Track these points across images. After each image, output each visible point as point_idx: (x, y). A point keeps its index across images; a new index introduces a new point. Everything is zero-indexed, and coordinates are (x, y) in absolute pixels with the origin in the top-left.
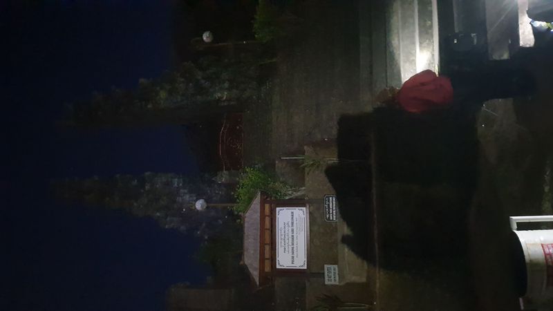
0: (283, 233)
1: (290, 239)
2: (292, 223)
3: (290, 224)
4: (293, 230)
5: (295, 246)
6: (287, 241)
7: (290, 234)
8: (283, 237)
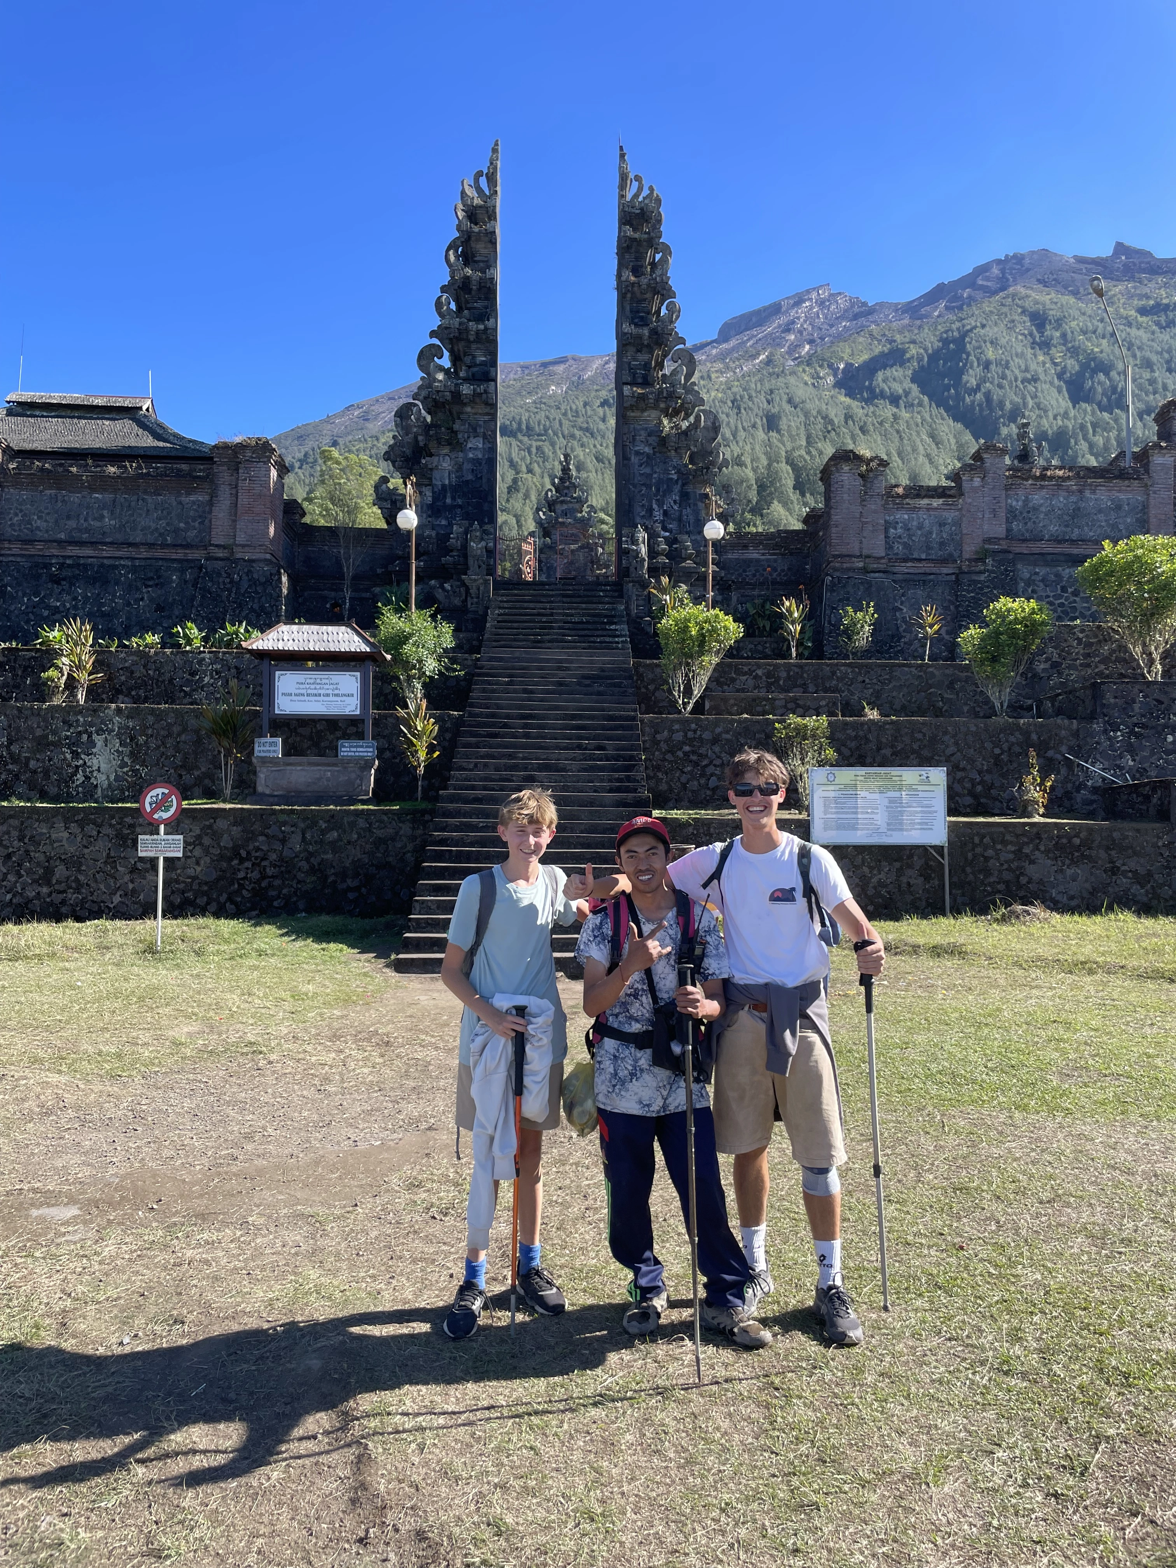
0: (324, 681)
1: (315, 692)
2: (337, 695)
3: (336, 692)
4: (328, 695)
7: (322, 692)
8: (318, 681)
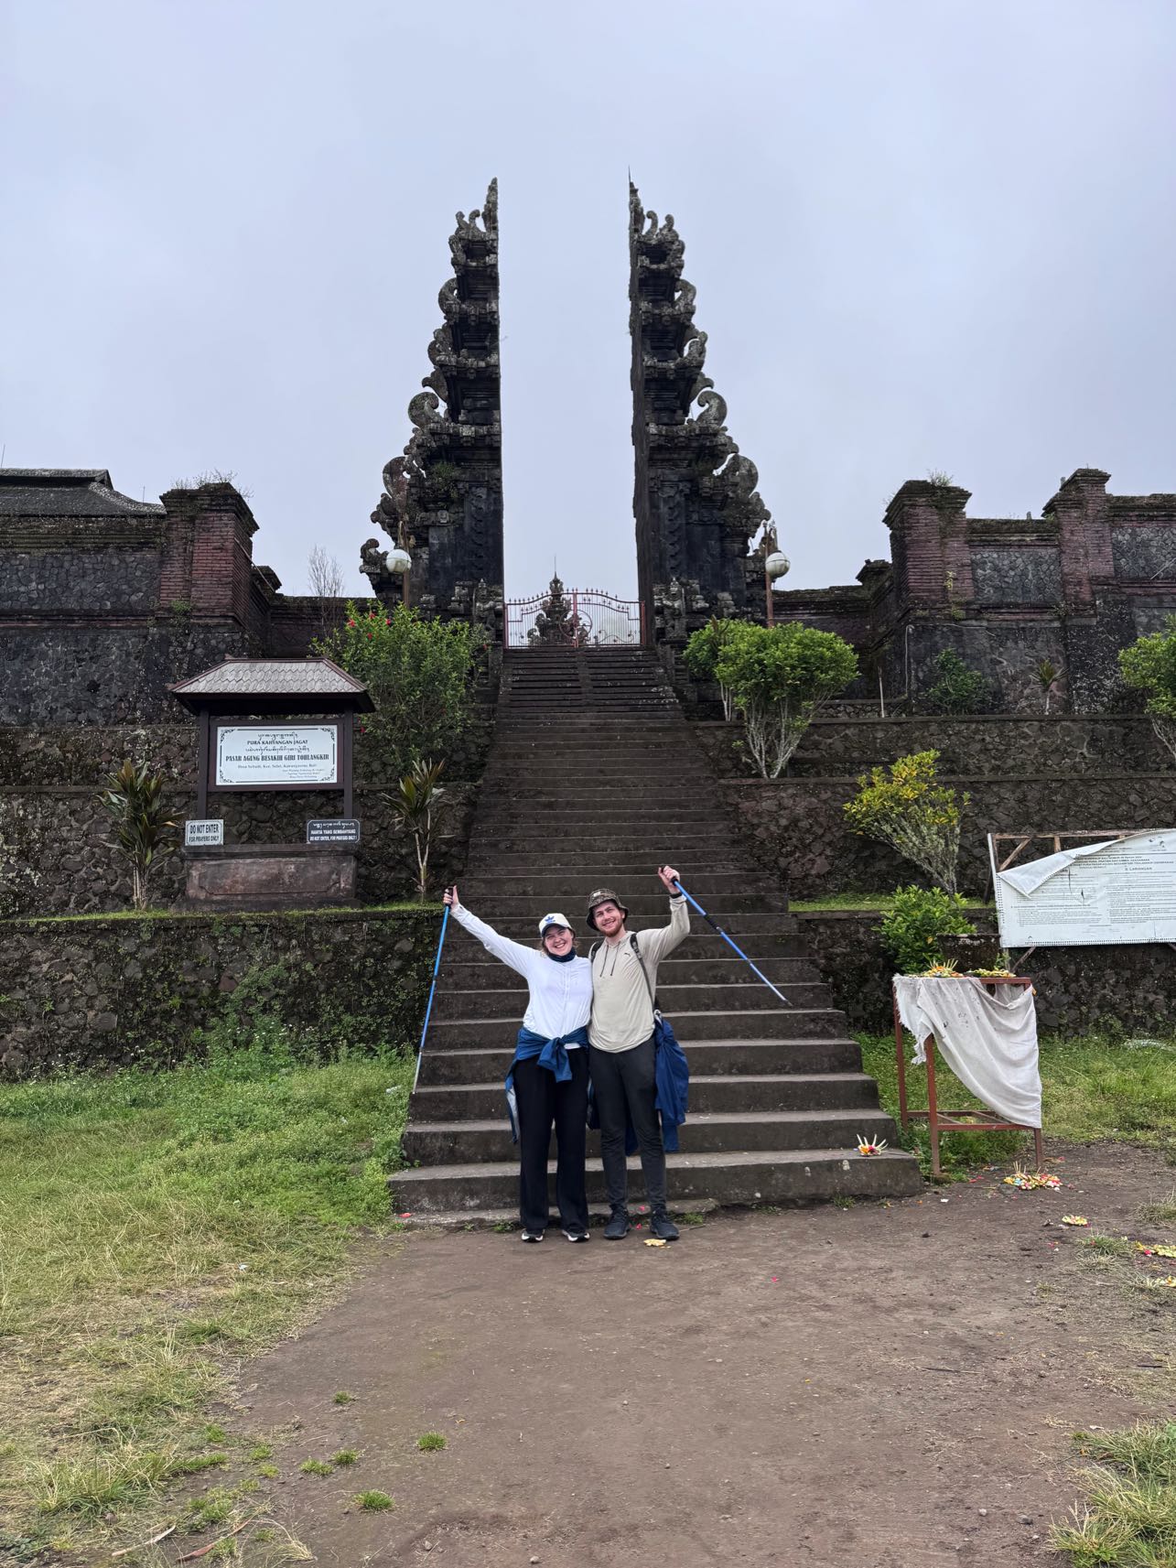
1: (274, 754)
2: (305, 757)
3: (304, 753)
4: (292, 758)
5: (261, 763)
6: (270, 747)
7: (283, 753)
8: (278, 739)
